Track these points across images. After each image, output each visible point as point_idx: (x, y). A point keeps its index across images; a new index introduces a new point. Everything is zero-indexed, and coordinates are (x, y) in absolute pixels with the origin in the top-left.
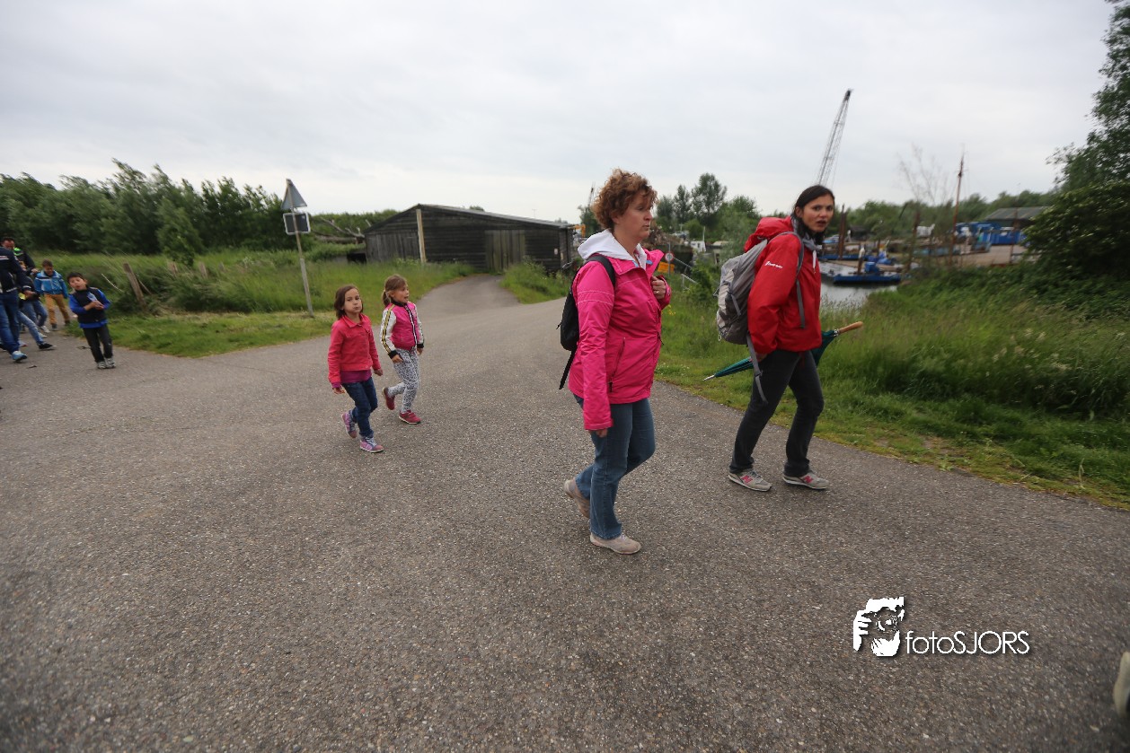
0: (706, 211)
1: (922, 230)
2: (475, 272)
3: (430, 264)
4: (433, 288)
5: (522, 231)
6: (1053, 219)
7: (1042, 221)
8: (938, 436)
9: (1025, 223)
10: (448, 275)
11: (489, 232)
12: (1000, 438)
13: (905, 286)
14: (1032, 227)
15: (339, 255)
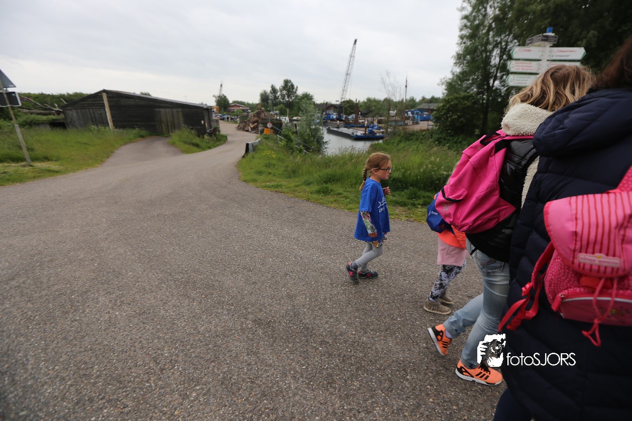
0: (287, 99)
1: (392, 113)
2: (151, 135)
3: (117, 130)
4: (122, 145)
5: (180, 110)
6: (443, 109)
7: (438, 110)
8: (401, 206)
9: (432, 110)
10: (132, 136)
11: (157, 110)
12: (424, 205)
13: (386, 140)
14: (435, 112)
15: (42, 123)
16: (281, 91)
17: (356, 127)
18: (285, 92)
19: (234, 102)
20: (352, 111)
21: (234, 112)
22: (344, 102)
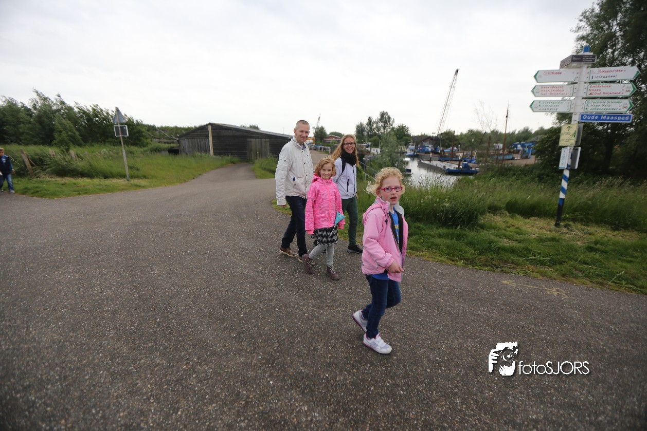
0: (383, 131)
1: (498, 146)
2: (240, 162)
3: (215, 156)
4: (213, 169)
5: (268, 140)
6: (547, 141)
7: (542, 141)
10: (224, 162)
11: (249, 139)
13: (478, 175)
14: (537, 145)
15: (164, 150)
16: (377, 123)
17: (451, 161)
19: (331, 133)
20: (450, 143)
21: (329, 143)
22: (442, 134)
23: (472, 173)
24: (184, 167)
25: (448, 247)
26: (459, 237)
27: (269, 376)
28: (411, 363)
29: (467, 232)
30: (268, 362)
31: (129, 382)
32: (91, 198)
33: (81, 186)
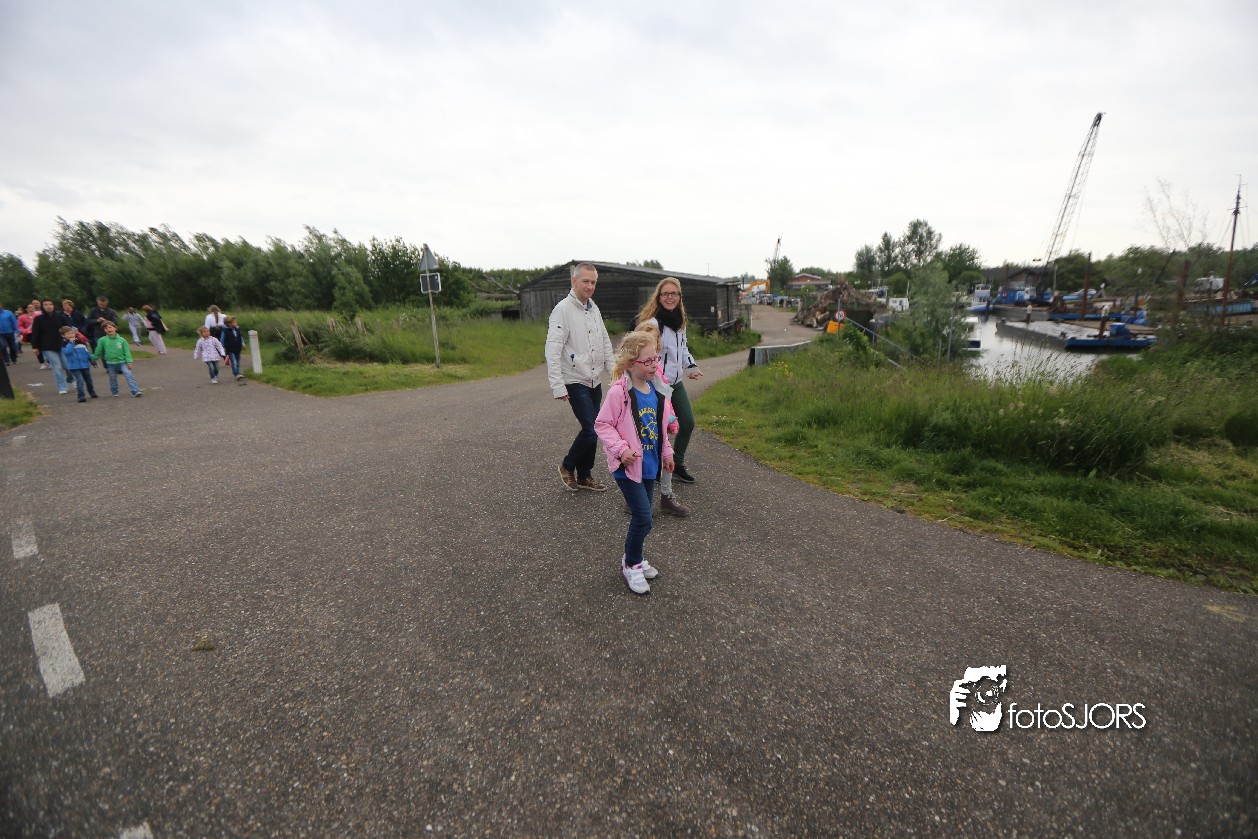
15: (494, 312)
16: (902, 245)
17: (1080, 320)
18: (911, 247)
19: (804, 271)
20: (1080, 281)
21: (799, 290)
22: (1057, 261)
23: (1136, 348)
24: (528, 341)
25: (1063, 516)
26: (1092, 496)
27: (668, 740)
28: (963, 760)
29: (1114, 483)
30: (666, 711)
31: (437, 711)
32: (382, 396)
33: (369, 377)
